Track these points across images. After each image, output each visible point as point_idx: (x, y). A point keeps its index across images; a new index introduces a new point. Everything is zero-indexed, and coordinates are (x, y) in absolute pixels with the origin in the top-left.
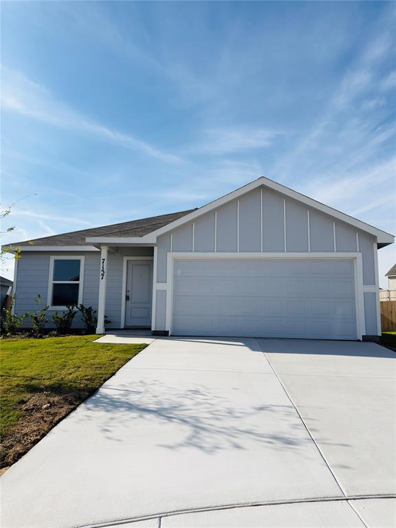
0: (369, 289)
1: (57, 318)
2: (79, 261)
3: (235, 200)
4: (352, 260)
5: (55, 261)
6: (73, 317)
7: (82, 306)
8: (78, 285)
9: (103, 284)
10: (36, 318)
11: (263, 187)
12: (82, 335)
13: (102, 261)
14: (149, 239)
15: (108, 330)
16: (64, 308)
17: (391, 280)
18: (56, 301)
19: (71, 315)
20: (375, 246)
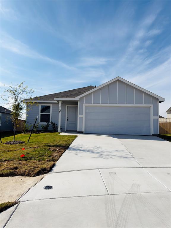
0: (156, 117)
1: (43, 126)
2: (50, 106)
3: (108, 85)
4: (150, 107)
5: (41, 106)
7: (52, 122)
8: (49, 115)
9: (60, 114)
11: (118, 80)
13: (60, 106)
14: (77, 99)
15: (62, 131)
16: (45, 123)
17: (168, 114)
18: (42, 121)
19: (48, 125)
20: (158, 102)
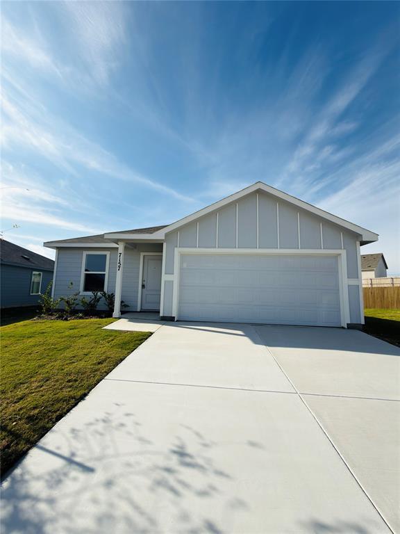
0: (353, 282)
1: (85, 301)
2: (106, 255)
3: (234, 203)
4: (337, 256)
5: (87, 255)
6: (98, 300)
8: (104, 275)
9: (119, 274)
10: (67, 302)
11: (259, 191)
12: (102, 318)
13: (119, 255)
14: (158, 235)
15: (123, 314)
16: (90, 293)
18: (86, 288)
19: (96, 299)
20: (358, 243)
